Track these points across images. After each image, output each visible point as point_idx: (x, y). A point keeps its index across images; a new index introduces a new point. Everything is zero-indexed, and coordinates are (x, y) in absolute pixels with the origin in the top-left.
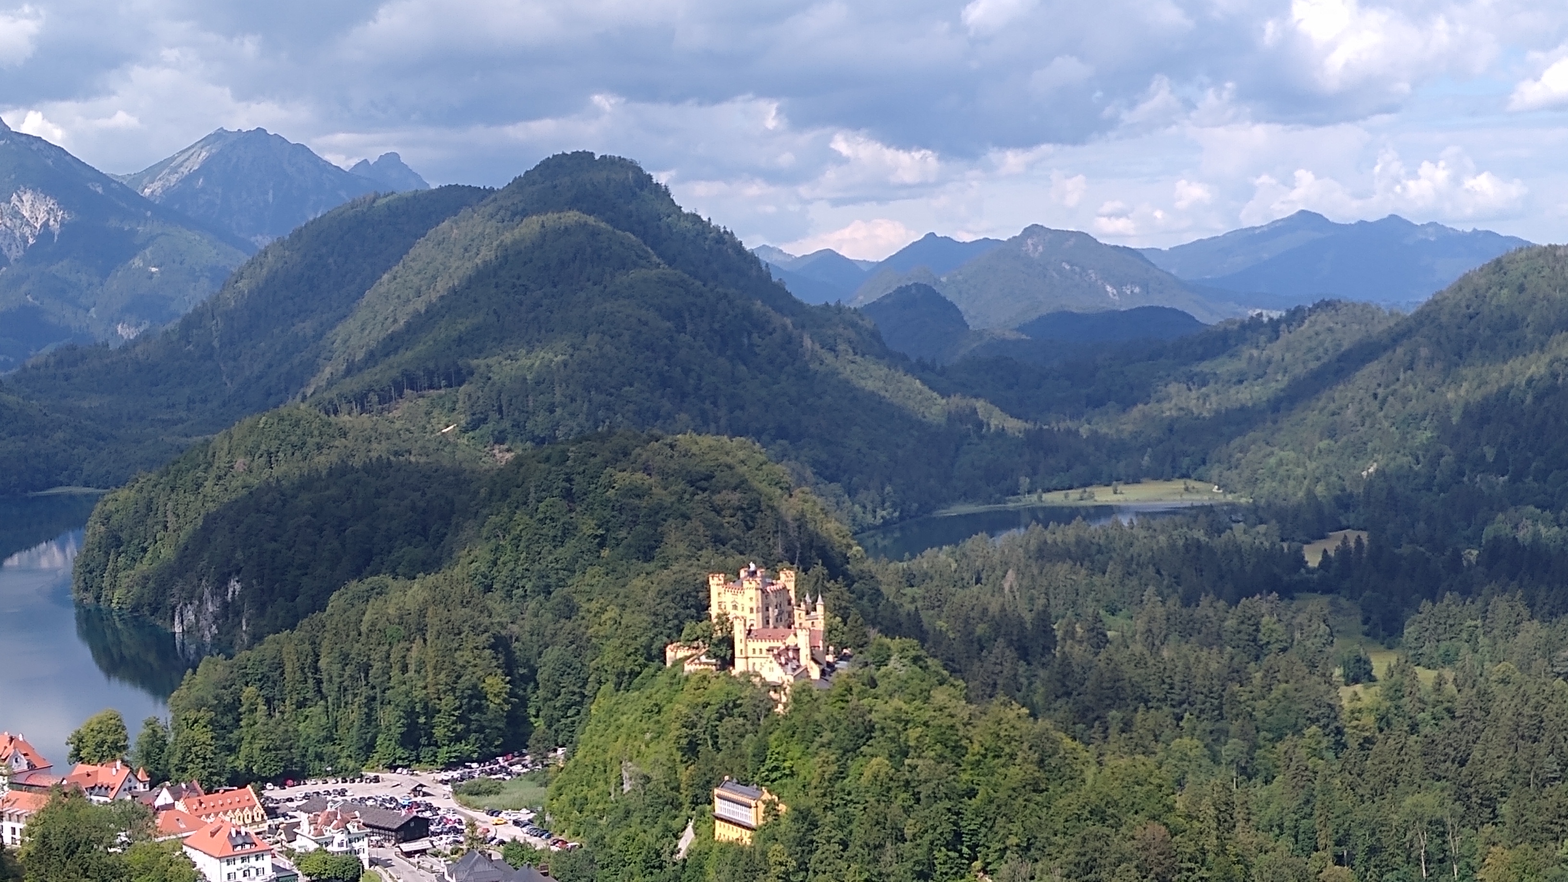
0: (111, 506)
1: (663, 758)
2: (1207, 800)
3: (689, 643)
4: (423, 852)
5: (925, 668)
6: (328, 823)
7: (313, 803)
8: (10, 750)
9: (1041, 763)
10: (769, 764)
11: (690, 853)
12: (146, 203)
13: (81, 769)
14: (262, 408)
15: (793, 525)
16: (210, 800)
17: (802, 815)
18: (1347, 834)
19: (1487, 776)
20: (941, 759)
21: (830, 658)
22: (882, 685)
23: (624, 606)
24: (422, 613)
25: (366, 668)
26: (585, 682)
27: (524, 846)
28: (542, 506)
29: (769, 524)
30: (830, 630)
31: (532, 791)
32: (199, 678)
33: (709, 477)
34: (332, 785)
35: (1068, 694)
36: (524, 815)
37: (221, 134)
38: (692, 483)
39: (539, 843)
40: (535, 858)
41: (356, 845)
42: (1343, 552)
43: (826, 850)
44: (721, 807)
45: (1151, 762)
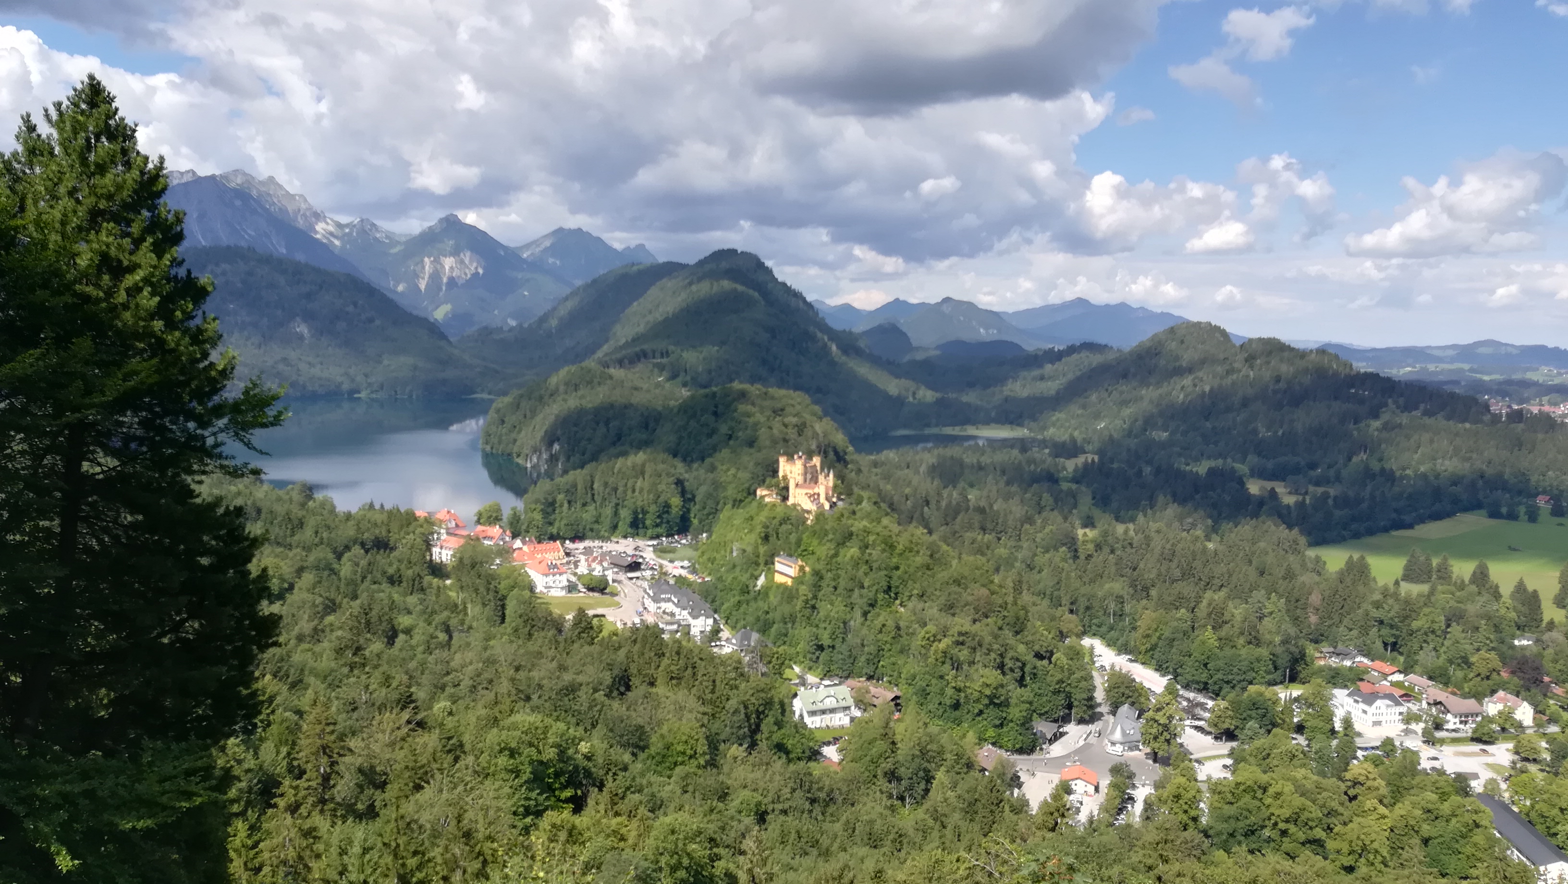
0: (500, 405)
1: (752, 541)
2: (1009, 579)
3: (768, 488)
4: (638, 578)
5: (879, 507)
6: (594, 561)
7: (588, 551)
8: (448, 517)
9: (931, 556)
10: (802, 548)
11: (762, 586)
12: (524, 261)
13: (480, 528)
14: (573, 363)
15: (821, 435)
16: (540, 547)
17: (818, 575)
18: (1076, 600)
19: (1146, 577)
20: (884, 551)
21: (834, 500)
22: (858, 515)
23: (738, 469)
24: (643, 465)
25: (615, 490)
26: (718, 503)
27: (685, 579)
28: (703, 419)
29: (810, 434)
30: (835, 487)
31: (690, 552)
32: (537, 489)
33: (782, 410)
34: (597, 543)
35: (947, 524)
36: (686, 563)
37: (560, 231)
38: (774, 412)
39: (691, 577)
40: (689, 584)
41: (606, 573)
42: (1086, 464)
43: (826, 590)
44: (778, 566)
45: (984, 559)
